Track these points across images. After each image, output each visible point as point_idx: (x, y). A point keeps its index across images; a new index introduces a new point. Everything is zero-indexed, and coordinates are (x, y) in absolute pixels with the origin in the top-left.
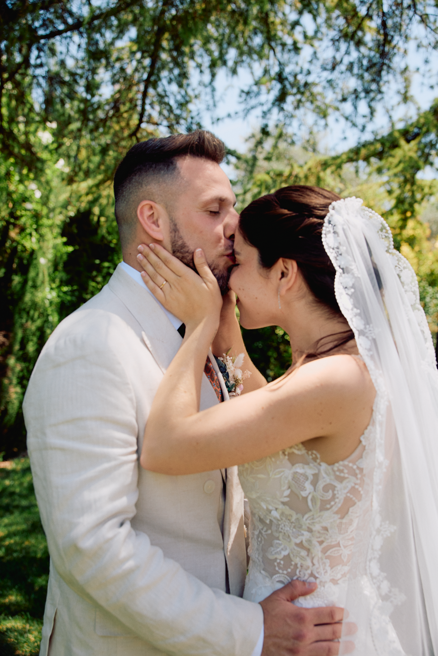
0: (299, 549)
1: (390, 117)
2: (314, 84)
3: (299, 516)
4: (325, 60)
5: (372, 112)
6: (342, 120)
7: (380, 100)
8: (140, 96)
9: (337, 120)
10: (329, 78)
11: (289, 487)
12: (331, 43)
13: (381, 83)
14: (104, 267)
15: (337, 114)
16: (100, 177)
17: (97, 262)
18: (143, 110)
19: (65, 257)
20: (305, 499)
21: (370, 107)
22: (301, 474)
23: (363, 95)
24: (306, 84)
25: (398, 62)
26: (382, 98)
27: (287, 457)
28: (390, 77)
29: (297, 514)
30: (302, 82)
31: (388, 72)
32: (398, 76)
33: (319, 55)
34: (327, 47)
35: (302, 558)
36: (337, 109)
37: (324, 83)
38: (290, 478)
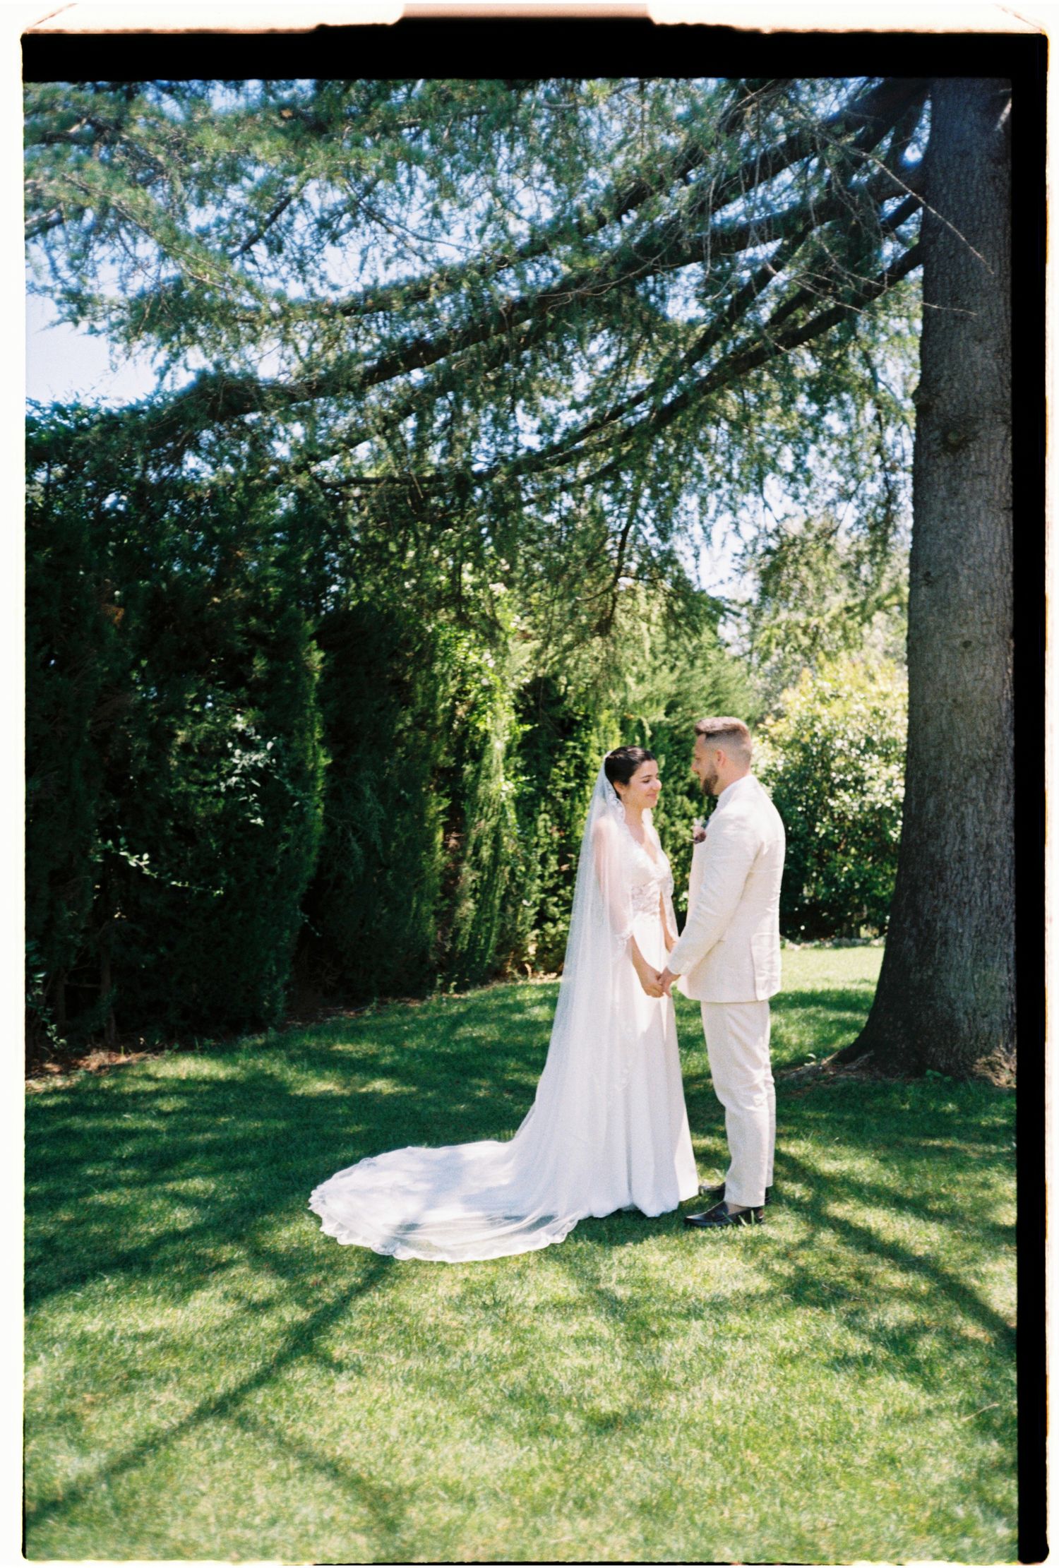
14: (568, 748)
17: (560, 740)
19: (520, 739)
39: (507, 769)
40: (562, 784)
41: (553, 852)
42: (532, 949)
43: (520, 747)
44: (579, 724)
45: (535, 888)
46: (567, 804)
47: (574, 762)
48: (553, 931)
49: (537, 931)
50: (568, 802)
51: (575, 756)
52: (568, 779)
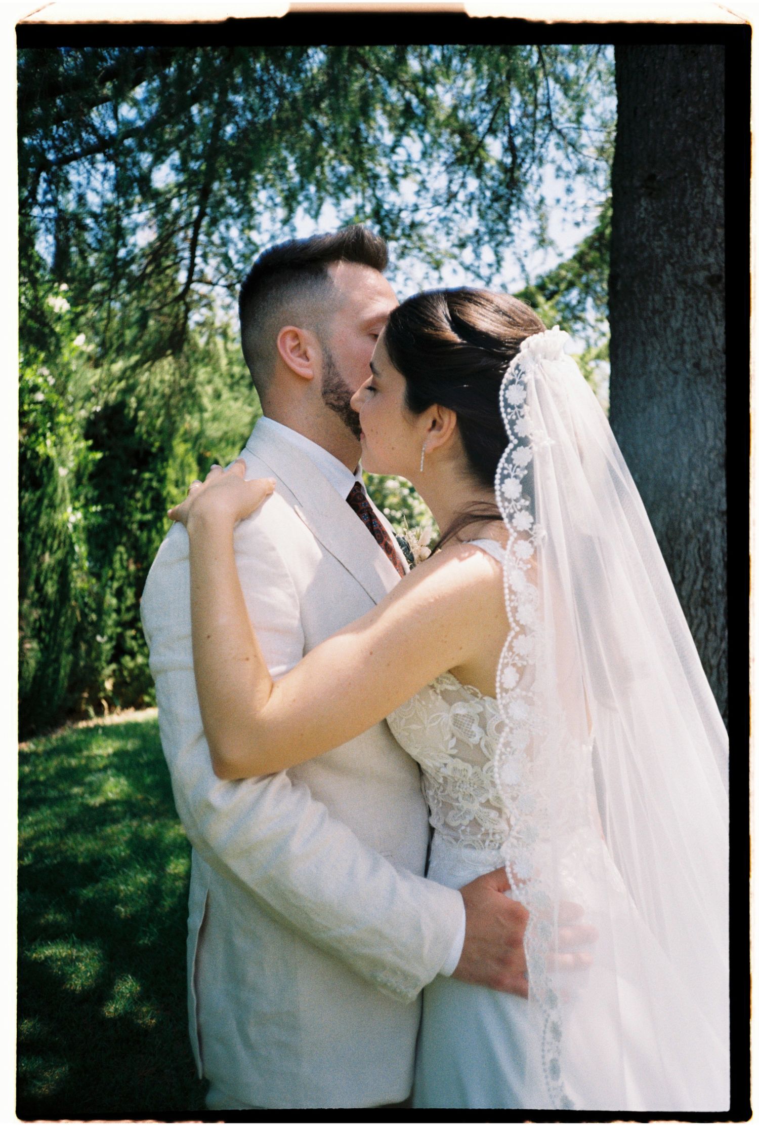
0: (486, 810)
1: (523, 266)
2: (422, 224)
3: (478, 769)
4: (436, 190)
5: (499, 261)
6: (460, 270)
7: (508, 244)
8: (187, 245)
9: (455, 271)
10: (443, 215)
11: (453, 736)
12: (443, 168)
13: (510, 222)
14: (143, 479)
15: (454, 262)
16: (135, 358)
17: (134, 472)
18: (193, 265)
19: (91, 468)
20: (478, 746)
21: (496, 253)
22: (464, 716)
23: (486, 238)
24: (413, 225)
25: (530, 194)
26: (512, 241)
27: (440, 697)
28: (522, 213)
29: (473, 767)
30: (408, 221)
31: (518, 208)
32: (532, 212)
33: (428, 185)
34: (439, 173)
35: (493, 822)
36: (455, 257)
37: (436, 223)
38: (451, 723)
39: (76, 498)
40: (138, 516)
41: (130, 585)
42: (109, 685)
43: (92, 477)
44: (155, 456)
45: (110, 622)
46: (144, 536)
47: (150, 495)
48: (131, 665)
49: (113, 666)
50: (145, 535)
51: (150, 488)
52: (144, 511)
